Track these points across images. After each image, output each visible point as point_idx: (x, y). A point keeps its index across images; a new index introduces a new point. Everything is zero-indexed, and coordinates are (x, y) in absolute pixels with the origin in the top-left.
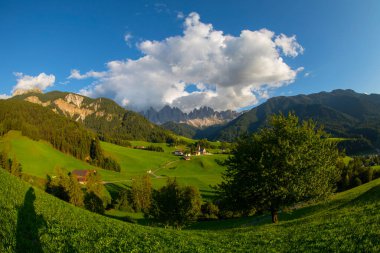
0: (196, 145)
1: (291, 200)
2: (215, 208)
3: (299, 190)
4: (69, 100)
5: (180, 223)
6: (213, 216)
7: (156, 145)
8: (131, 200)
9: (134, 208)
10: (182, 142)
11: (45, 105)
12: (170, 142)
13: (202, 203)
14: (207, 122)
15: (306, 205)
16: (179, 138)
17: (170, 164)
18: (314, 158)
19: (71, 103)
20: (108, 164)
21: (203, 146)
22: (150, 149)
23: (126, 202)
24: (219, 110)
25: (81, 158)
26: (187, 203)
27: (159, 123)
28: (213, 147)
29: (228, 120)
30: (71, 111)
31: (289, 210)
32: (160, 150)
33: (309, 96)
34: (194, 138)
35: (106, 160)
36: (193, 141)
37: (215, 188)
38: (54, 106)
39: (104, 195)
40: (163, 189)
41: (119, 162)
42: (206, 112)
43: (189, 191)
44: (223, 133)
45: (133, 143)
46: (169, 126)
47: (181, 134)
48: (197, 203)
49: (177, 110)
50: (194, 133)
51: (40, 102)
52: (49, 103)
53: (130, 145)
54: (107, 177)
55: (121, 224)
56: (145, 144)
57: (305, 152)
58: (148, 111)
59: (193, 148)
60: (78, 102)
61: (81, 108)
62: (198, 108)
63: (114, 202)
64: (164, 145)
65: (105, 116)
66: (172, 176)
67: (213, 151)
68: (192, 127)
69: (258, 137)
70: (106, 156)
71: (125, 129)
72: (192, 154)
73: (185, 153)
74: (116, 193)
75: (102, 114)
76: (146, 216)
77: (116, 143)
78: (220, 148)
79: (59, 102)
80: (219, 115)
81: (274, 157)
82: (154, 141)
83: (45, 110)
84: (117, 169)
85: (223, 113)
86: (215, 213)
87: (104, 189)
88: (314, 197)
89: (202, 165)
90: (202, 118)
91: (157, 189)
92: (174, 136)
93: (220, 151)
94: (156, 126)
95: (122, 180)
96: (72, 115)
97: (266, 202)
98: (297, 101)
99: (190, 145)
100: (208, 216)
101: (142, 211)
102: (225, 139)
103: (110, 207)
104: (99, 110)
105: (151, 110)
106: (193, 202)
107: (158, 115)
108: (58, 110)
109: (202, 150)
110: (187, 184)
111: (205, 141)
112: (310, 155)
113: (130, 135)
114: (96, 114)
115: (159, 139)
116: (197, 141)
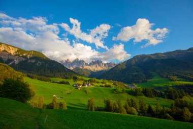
7: (65, 80)
12: (75, 79)
16: (80, 77)
22: (62, 83)
28: (98, 83)
32: (67, 83)
36: (88, 79)
45: (53, 79)
46: (77, 70)
53: (50, 81)
56: (60, 80)
61: (15, 56)
68: (90, 71)
75: (33, 61)
78: (102, 83)
82: (66, 78)
90: (96, 66)
111: (94, 79)
113: (52, 75)
114: (29, 61)
115: (69, 77)
116: (90, 79)
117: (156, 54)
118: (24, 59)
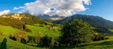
0: (53, 25)
1: (79, 42)
2: (58, 43)
3: (81, 39)
4: (15, 15)
5: (48, 47)
6: (57, 45)
7: (42, 25)
8: (34, 40)
9: (35, 42)
10: (49, 24)
11: (8, 17)
12: (46, 24)
13: (54, 41)
14: (57, 19)
15: (84, 44)
16: (48, 23)
17: (46, 30)
18: (86, 32)
19: (16, 15)
20: (28, 31)
21: (55, 25)
22: (40, 26)
23: (33, 41)
24: (60, 16)
25: (20, 29)
26: (50, 41)
27: (43, 19)
28: (58, 26)
29: (63, 19)
30: (17, 18)
31: (79, 45)
32: (43, 26)
33: (88, 16)
34: (53, 23)
35: (28, 30)
36: (52, 24)
37: (57, 37)
38: (11, 17)
39: (27, 39)
40: (44, 37)
41: (31, 30)
42: (56, 16)
43: (51, 38)
44: (61, 22)
45: (35, 24)
46: (46, 20)
47: (49, 22)
48: (53, 41)
49: (48, 15)
50: (53, 22)
51: (7, 17)
52: (9, 17)
53: (34, 25)
54: (28, 34)
55: (31, 47)
56: (39, 25)
57: (83, 30)
58: (39, 16)
59: (52, 26)
60: (18, 15)
61: (19, 16)
62: (54, 15)
63: (29, 41)
64: (44, 25)
65: (27, 18)
66: (46, 33)
67: (58, 27)
68: (52, 20)
69: (70, 24)
70: (28, 28)
71: (33, 21)
72: (52, 27)
73: (50, 27)
74: (30, 38)
75: (26, 17)
76: (38, 45)
77: (30, 25)
78: (60, 26)
79: (12, 16)
80: (60, 17)
81: (74, 30)
82: (41, 24)
83: (9, 18)
84: (31, 32)
85: (61, 17)
86: (58, 44)
87: (27, 37)
88: (86, 42)
89: (55, 31)
90: (55, 18)
91: (42, 37)
92: (47, 23)
93: (60, 27)
94: (42, 20)
95: (32, 35)
96: (17, 19)
97: (72, 42)
98: (84, 16)
99: (51, 25)
100: (56, 45)
101: (37, 43)
102: (62, 24)
103: (28, 42)
104: (25, 16)
105: (40, 16)
106: (52, 41)
107: (42, 17)
108: (13, 18)
109: (55, 27)
110: (50, 36)
111: (56, 24)
112: (85, 31)
113: (34, 22)
115: (43, 23)
116: (53, 24)
117: (85, 15)
118: (22, 17)
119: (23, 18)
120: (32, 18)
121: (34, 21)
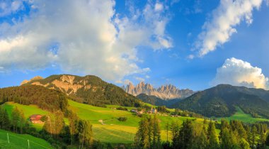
4: (63, 80)
11: (45, 86)
16: (144, 104)
19: (65, 81)
28: (168, 112)
30: (66, 87)
38: (52, 86)
47: (146, 101)
50: (156, 101)
51: (42, 85)
52: (48, 84)
60: (71, 81)
61: (74, 84)
65: (91, 88)
75: (89, 87)
79: (56, 83)
92: (141, 102)
94: (128, 95)
96: (67, 90)
98: (240, 90)
104: (87, 84)
113: (109, 101)
114: (85, 88)
115: (129, 104)
118: (80, 86)
119: (83, 88)
120: (106, 90)
121: (108, 98)
